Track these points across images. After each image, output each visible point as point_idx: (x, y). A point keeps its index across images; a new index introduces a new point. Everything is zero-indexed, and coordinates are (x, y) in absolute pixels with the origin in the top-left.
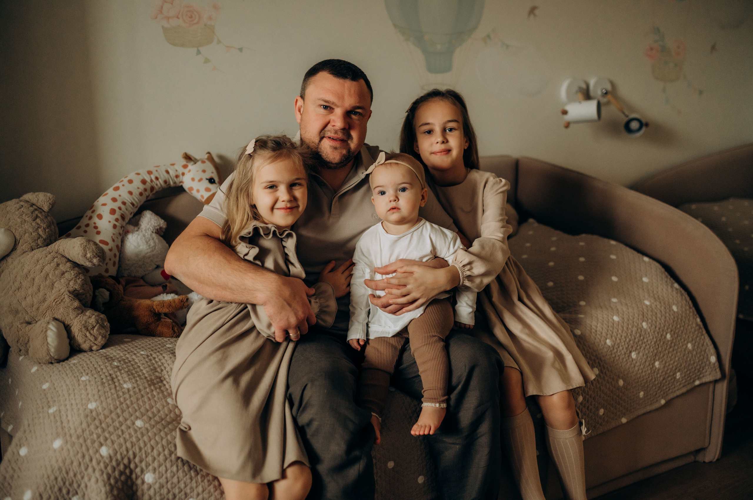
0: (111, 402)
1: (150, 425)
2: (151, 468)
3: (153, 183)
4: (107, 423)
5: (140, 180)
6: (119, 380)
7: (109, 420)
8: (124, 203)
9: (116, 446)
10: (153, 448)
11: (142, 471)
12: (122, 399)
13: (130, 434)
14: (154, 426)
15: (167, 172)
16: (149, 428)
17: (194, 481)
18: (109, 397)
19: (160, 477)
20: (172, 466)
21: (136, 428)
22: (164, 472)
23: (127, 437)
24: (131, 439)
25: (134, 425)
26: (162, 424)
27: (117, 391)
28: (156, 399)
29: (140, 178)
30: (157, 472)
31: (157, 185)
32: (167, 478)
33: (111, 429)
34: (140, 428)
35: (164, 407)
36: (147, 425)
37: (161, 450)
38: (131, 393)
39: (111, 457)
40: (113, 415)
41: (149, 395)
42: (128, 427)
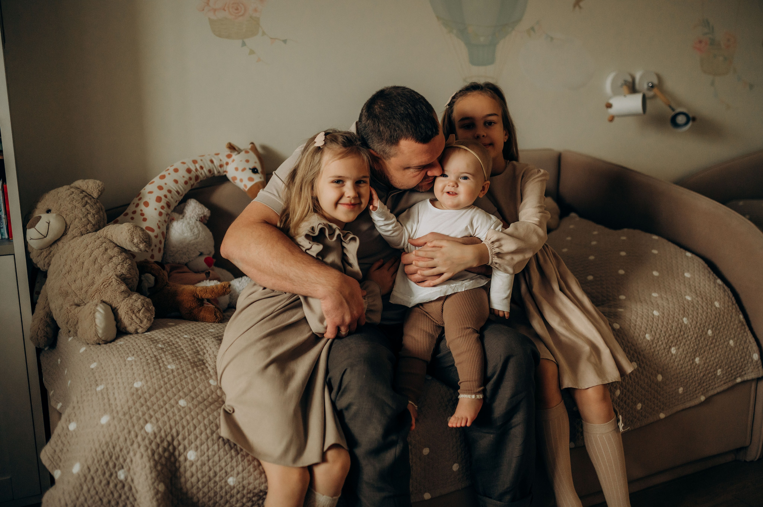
0: (155, 381)
1: (193, 404)
2: (193, 445)
3: (198, 172)
4: (152, 402)
5: (186, 169)
6: (163, 362)
7: (154, 399)
8: (170, 191)
9: (160, 423)
10: (195, 427)
11: (185, 449)
12: (166, 379)
13: (173, 413)
14: (196, 407)
15: (212, 161)
16: (192, 408)
17: (234, 460)
18: (154, 377)
19: (202, 456)
20: (213, 445)
21: (179, 407)
22: (205, 450)
24: (175, 418)
25: (178, 405)
26: (205, 405)
27: (161, 371)
28: (198, 380)
29: (186, 167)
30: (199, 450)
31: (201, 174)
32: (208, 456)
33: (156, 407)
34: (183, 408)
35: (206, 388)
36: (190, 405)
37: (203, 428)
38: (175, 373)
39: (155, 435)
40: (158, 394)
41: (192, 376)
42: (172, 406)
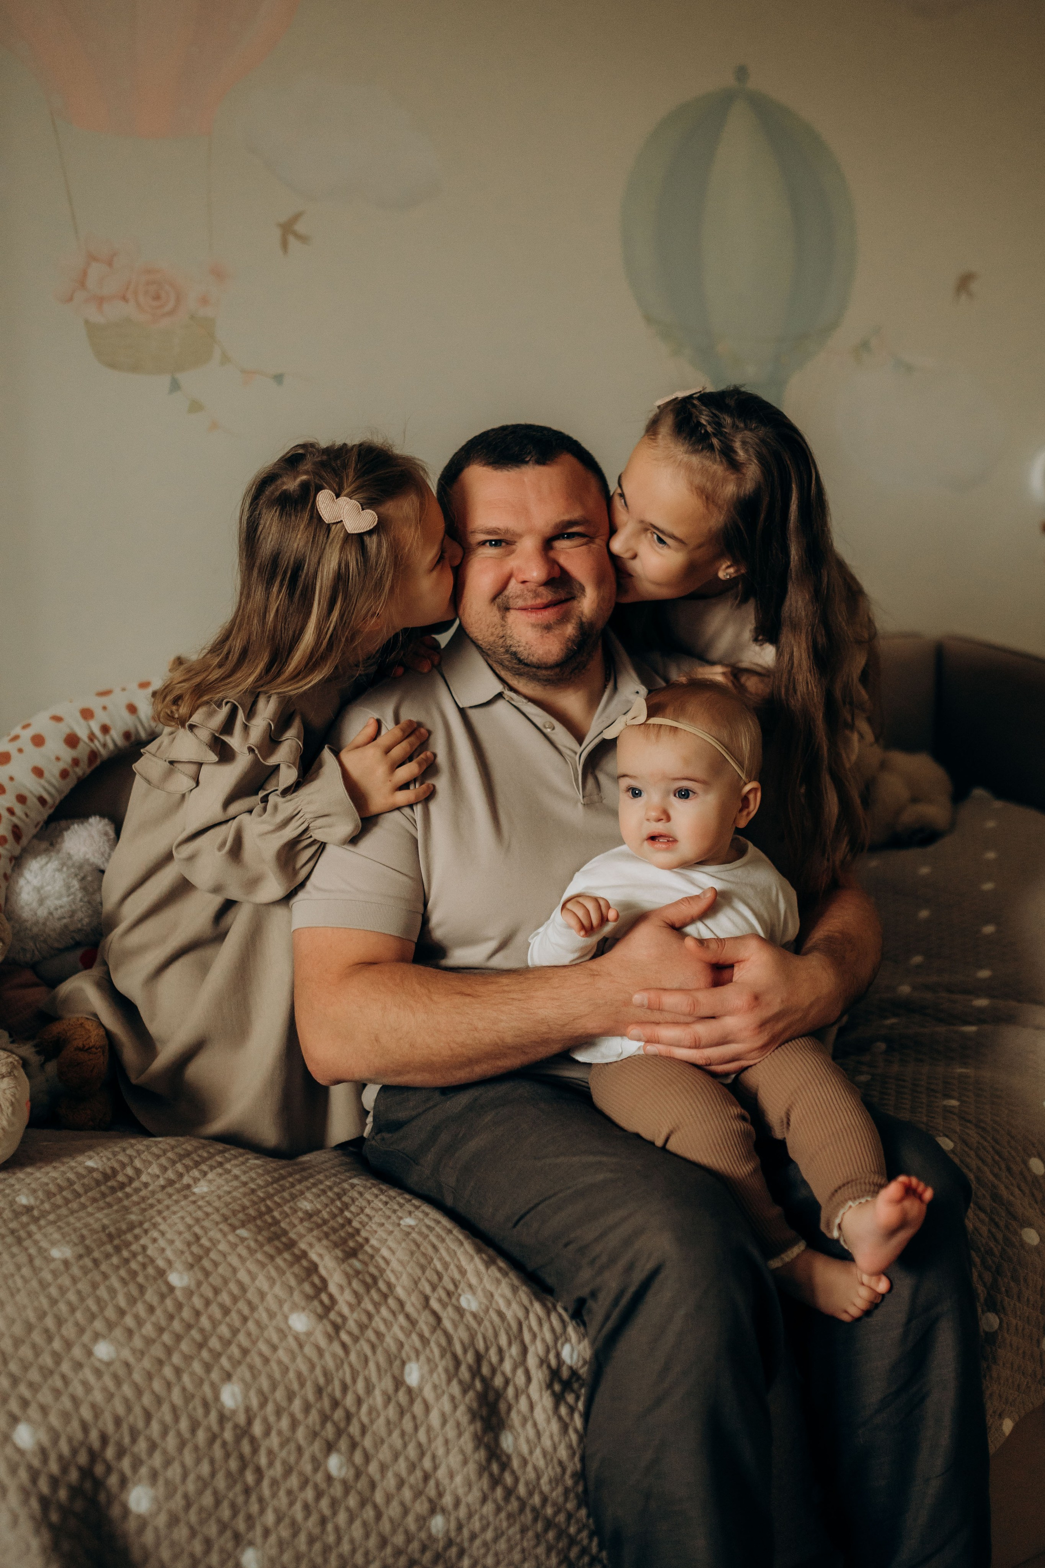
0: (26, 1301)
1: (134, 1351)
2: (144, 1471)
3: (96, 742)
4: (21, 1360)
5: (64, 736)
6: (36, 1242)
7: (26, 1351)
8: (21, 799)
9: (54, 1420)
10: (148, 1416)
11: (124, 1482)
12: (54, 1291)
13: (85, 1384)
14: (142, 1353)
15: (132, 709)
16: (131, 1360)
17: (254, 1498)
18: (18, 1290)
19: (170, 1493)
20: (198, 1461)
21: (98, 1364)
22: (178, 1479)
23: (79, 1391)
24: (90, 1398)
25: (92, 1359)
26: (164, 1345)
27: (35, 1271)
28: (140, 1279)
29: (63, 729)
30: (161, 1482)
31: (105, 745)
32: (186, 1496)
33: (34, 1375)
34: (109, 1364)
35: (163, 1297)
36: (126, 1354)
37: (168, 1418)
38: (75, 1270)
39: (44, 1454)
40: (37, 1337)
41: (123, 1272)
42: (78, 1366)
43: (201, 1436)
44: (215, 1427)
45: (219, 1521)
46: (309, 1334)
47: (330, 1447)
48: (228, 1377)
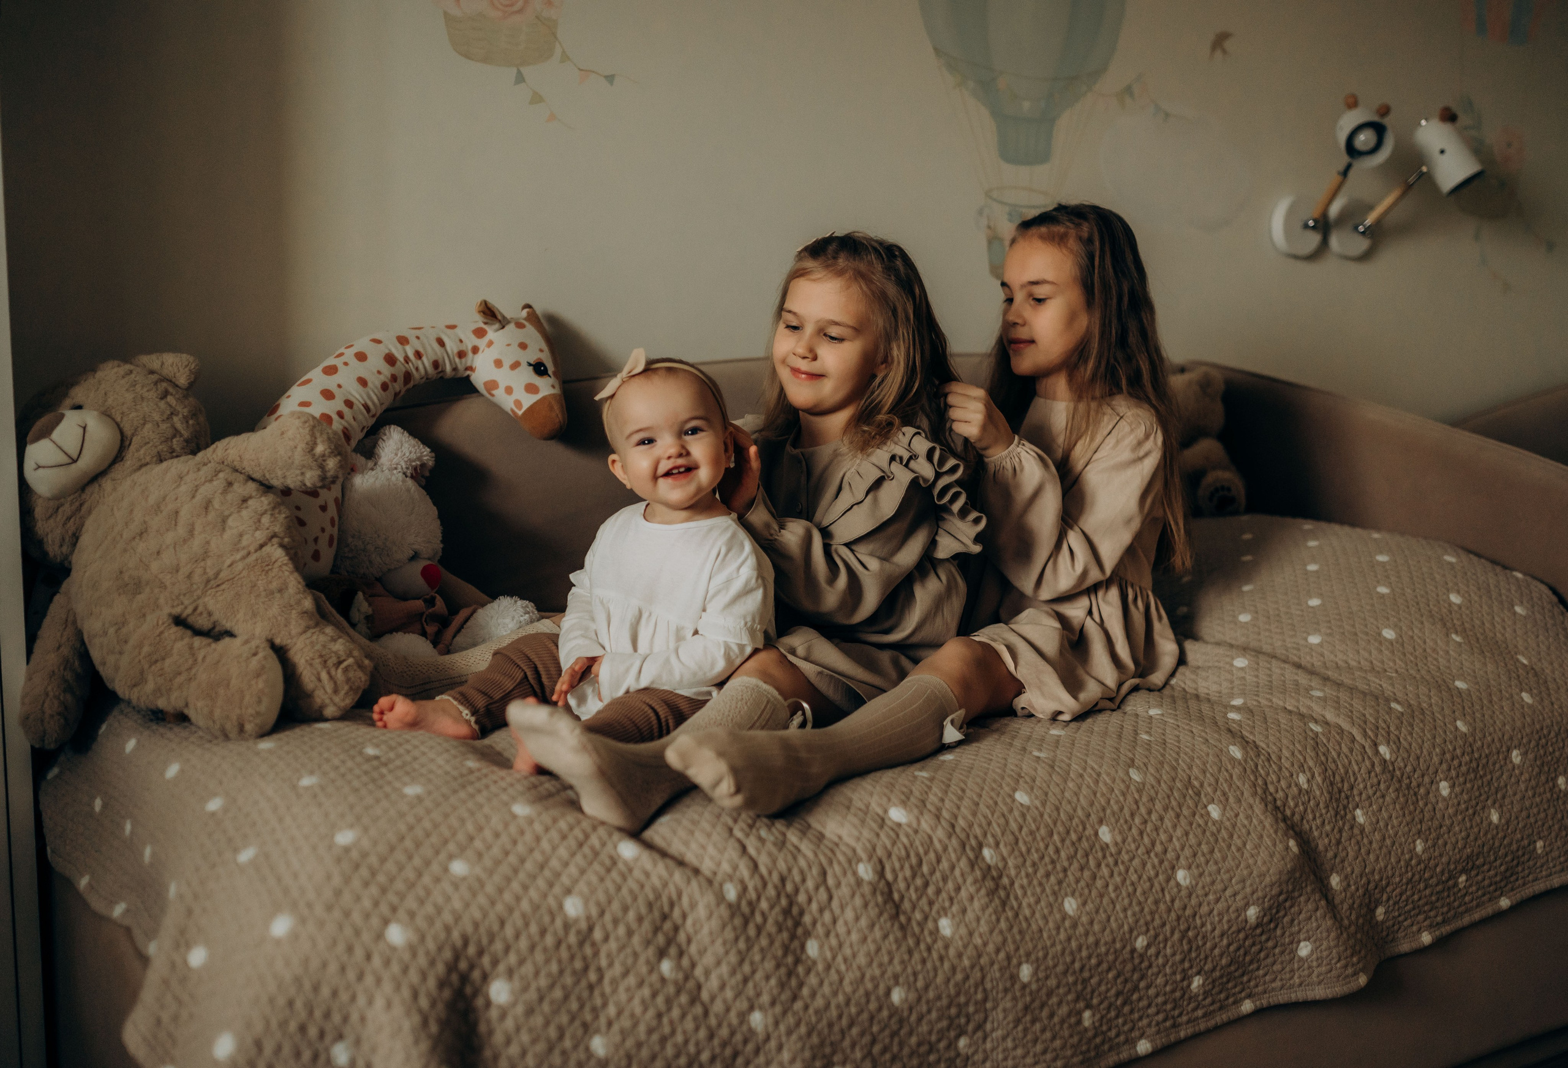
1: (483, 870)
2: (501, 968)
3: (410, 366)
4: (388, 874)
5: (384, 356)
6: (389, 783)
7: (390, 867)
8: (349, 405)
9: (420, 921)
10: (502, 923)
11: (485, 978)
12: (410, 819)
13: (446, 893)
14: (492, 872)
16: (483, 876)
18: (379, 818)
19: (523, 990)
20: (547, 962)
21: (454, 879)
22: (531, 975)
24: (452, 904)
25: (449, 875)
26: (510, 865)
27: (392, 804)
28: (485, 811)
30: (516, 977)
32: (539, 991)
34: (464, 879)
35: (506, 825)
36: (478, 870)
37: (520, 924)
38: (429, 802)
39: (413, 950)
40: (400, 855)
42: (437, 880)
43: (549, 940)
44: (561, 933)
45: (569, 1012)
46: (637, 860)
47: (662, 954)
48: (568, 892)
